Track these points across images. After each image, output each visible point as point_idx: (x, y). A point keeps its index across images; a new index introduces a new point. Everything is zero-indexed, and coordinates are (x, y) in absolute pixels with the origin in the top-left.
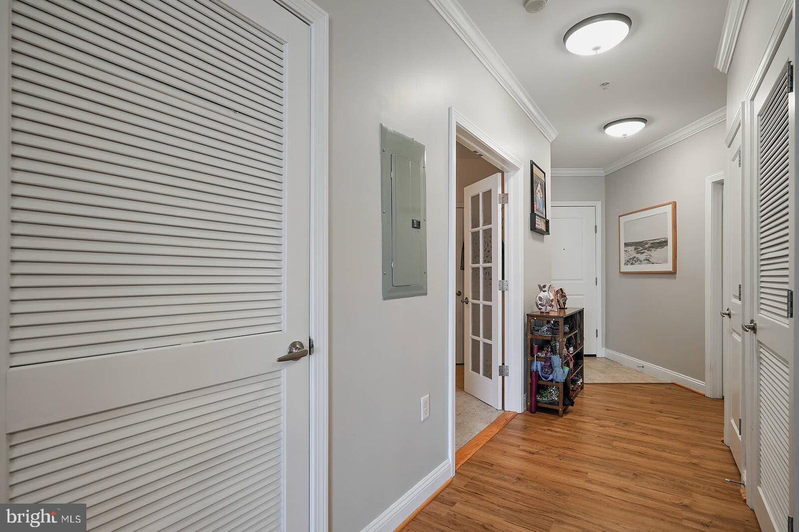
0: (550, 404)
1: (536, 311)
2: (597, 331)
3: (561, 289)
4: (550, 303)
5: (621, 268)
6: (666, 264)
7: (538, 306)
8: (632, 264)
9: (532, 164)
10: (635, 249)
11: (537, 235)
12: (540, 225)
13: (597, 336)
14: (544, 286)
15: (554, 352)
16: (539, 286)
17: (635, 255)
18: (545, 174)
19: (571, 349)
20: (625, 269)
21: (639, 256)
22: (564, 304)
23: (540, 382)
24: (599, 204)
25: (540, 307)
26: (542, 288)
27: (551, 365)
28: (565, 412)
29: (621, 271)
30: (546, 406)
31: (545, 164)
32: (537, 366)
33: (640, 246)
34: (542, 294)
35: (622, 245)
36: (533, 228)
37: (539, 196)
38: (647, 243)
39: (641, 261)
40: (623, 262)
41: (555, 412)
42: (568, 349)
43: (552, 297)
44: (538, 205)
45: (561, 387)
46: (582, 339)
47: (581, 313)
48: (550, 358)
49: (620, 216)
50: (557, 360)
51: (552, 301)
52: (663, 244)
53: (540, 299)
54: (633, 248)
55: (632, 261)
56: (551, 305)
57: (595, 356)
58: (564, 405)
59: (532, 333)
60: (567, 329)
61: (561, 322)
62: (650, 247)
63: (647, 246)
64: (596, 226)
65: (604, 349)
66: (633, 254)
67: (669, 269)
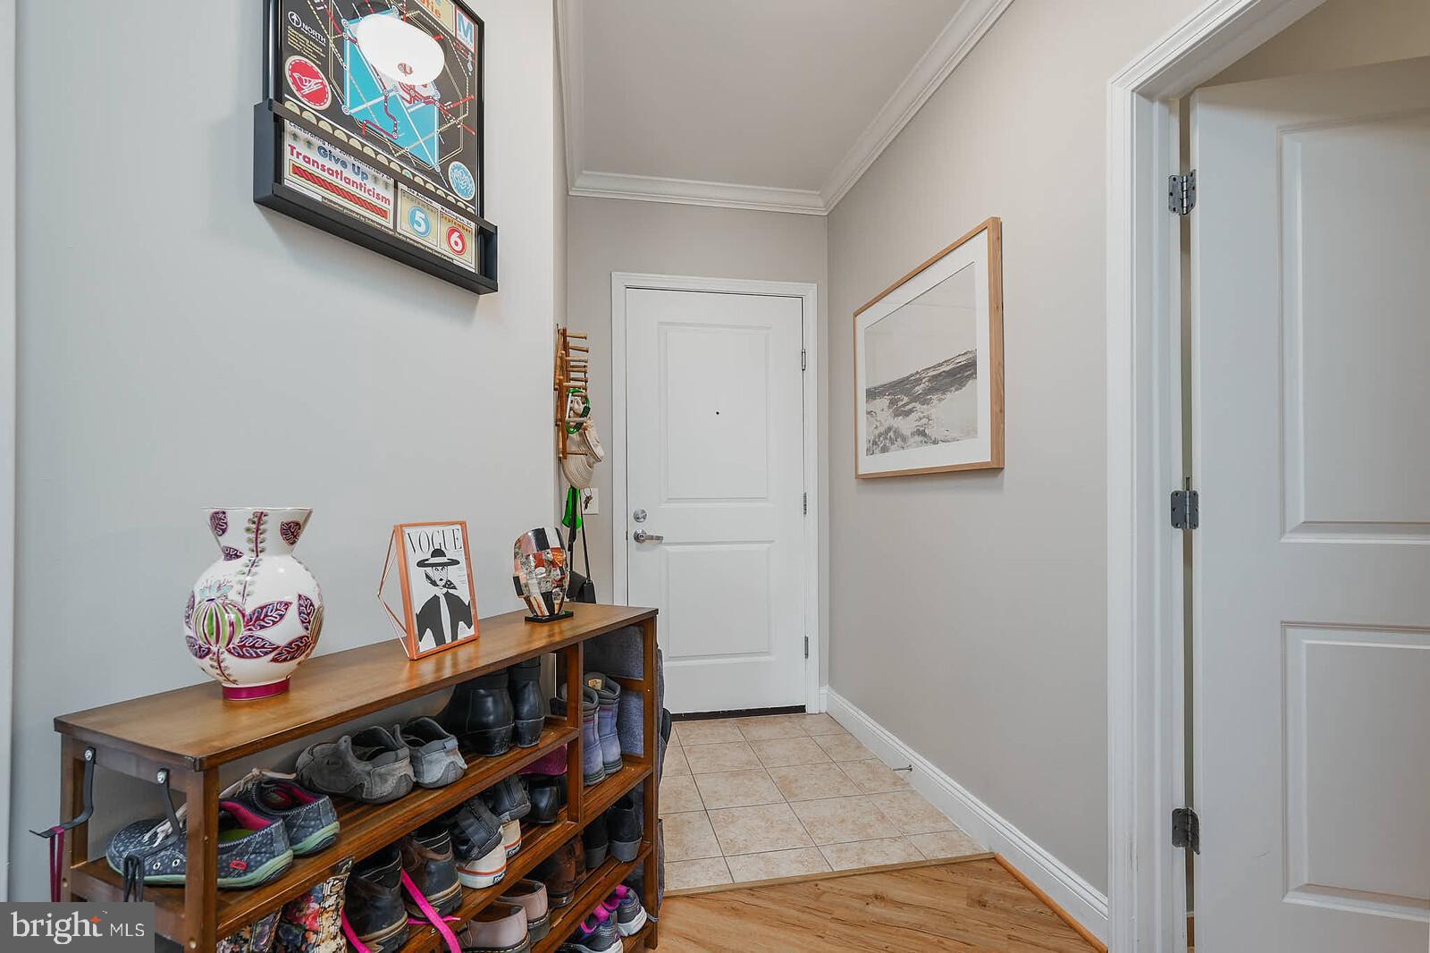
2: (806, 639)
5: (860, 464)
6: (973, 442)
8: (885, 449)
10: (892, 403)
13: (807, 655)
17: (891, 421)
20: (868, 465)
21: (899, 423)
24: (811, 292)
29: (861, 471)
33: (903, 393)
35: (862, 395)
38: (918, 381)
39: (904, 439)
40: (863, 446)
49: (856, 314)
52: (962, 373)
54: (888, 399)
55: (884, 441)
57: (801, 709)
62: (930, 391)
63: (919, 389)
64: (803, 353)
65: (825, 689)
66: (886, 418)
67: (983, 456)
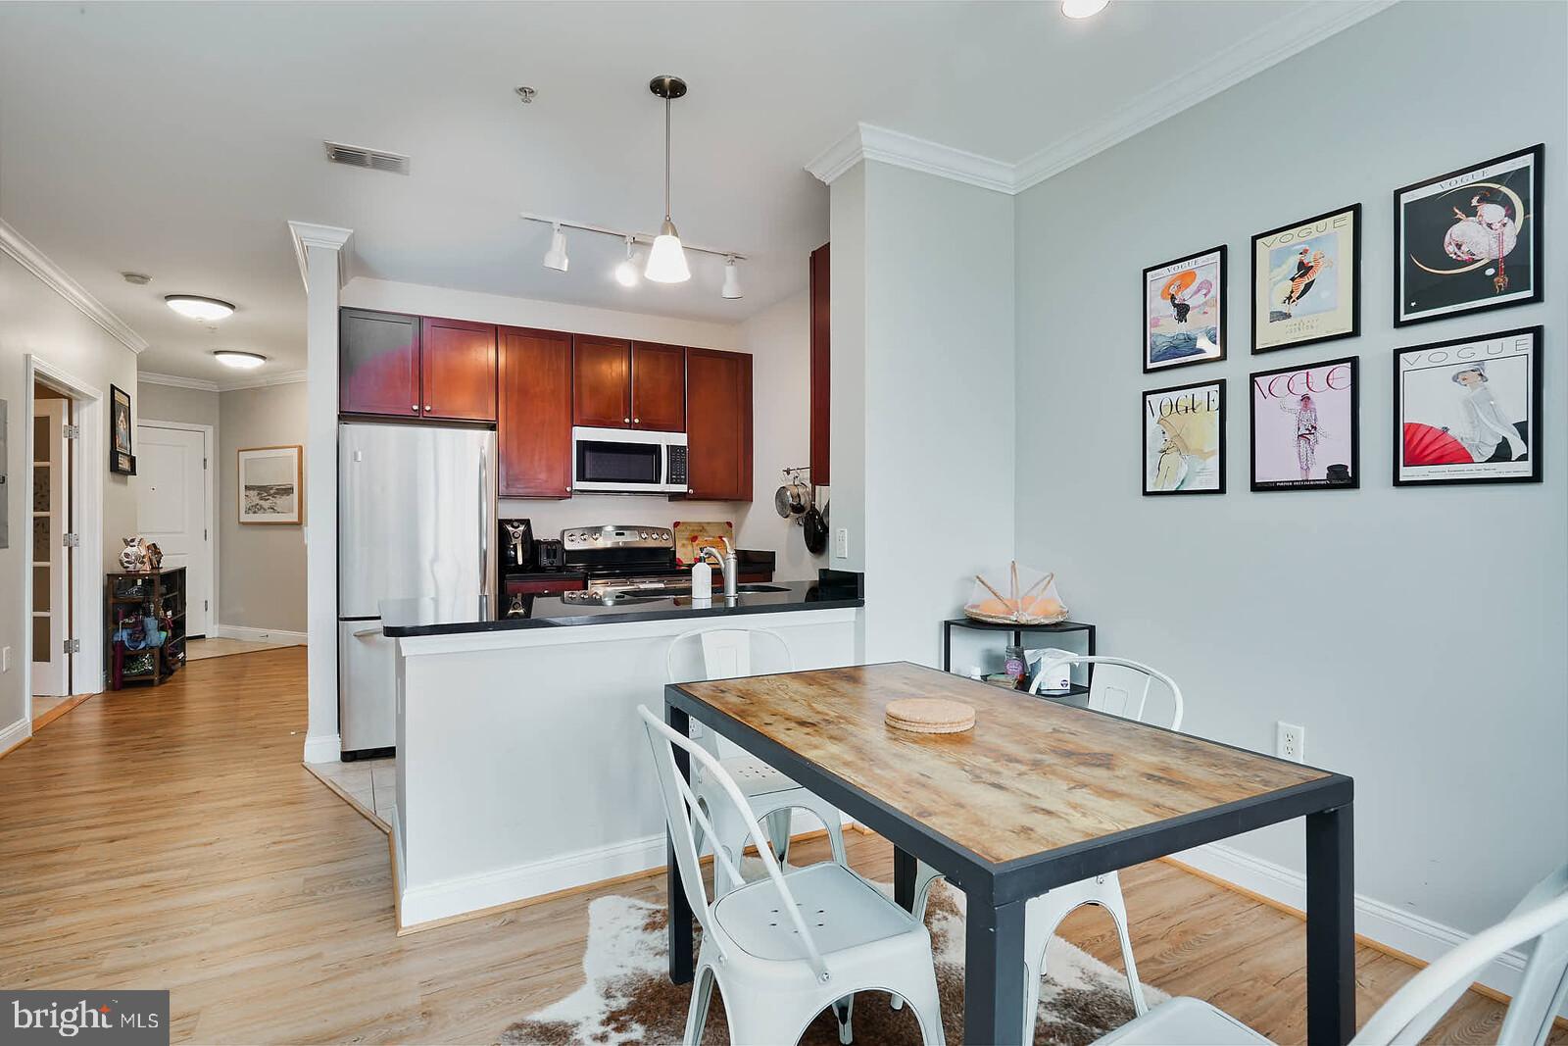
0: (141, 675)
1: (119, 570)
2: (206, 602)
3: (154, 544)
4: (140, 559)
5: (241, 517)
6: (291, 514)
7: (122, 564)
8: (255, 512)
9: (113, 388)
10: (259, 494)
11: (118, 477)
12: (124, 464)
13: (206, 609)
14: (133, 540)
15: (147, 614)
16: (125, 541)
17: (258, 501)
18: (129, 397)
19: (169, 613)
20: (245, 518)
21: (262, 502)
22: (159, 562)
23: (128, 653)
24: (210, 430)
25: (126, 565)
26: (127, 543)
27: (143, 629)
28: (162, 682)
29: (241, 521)
30: (134, 679)
31: (130, 386)
32: (123, 635)
33: (264, 491)
34: (129, 550)
35: (242, 488)
36: (114, 467)
37: (121, 427)
38: (272, 489)
39: (265, 509)
40: (242, 511)
41: (150, 684)
42: (165, 613)
43: (144, 553)
44: (121, 440)
45: (156, 652)
46: (184, 604)
47: (182, 571)
48: (142, 621)
49: (239, 451)
50: (151, 623)
51: (144, 557)
52: (288, 491)
53: (127, 555)
54: (256, 492)
55: (254, 509)
56: (143, 563)
57: (203, 637)
58: (161, 673)
59: (114, 597)
60: (163, 589)
61: (157, 580)
62: (275, 493)
63: (272, 492)
64: (205, 460)
65: (217, 626)
66: (256, 500)
67: (295, 519)
